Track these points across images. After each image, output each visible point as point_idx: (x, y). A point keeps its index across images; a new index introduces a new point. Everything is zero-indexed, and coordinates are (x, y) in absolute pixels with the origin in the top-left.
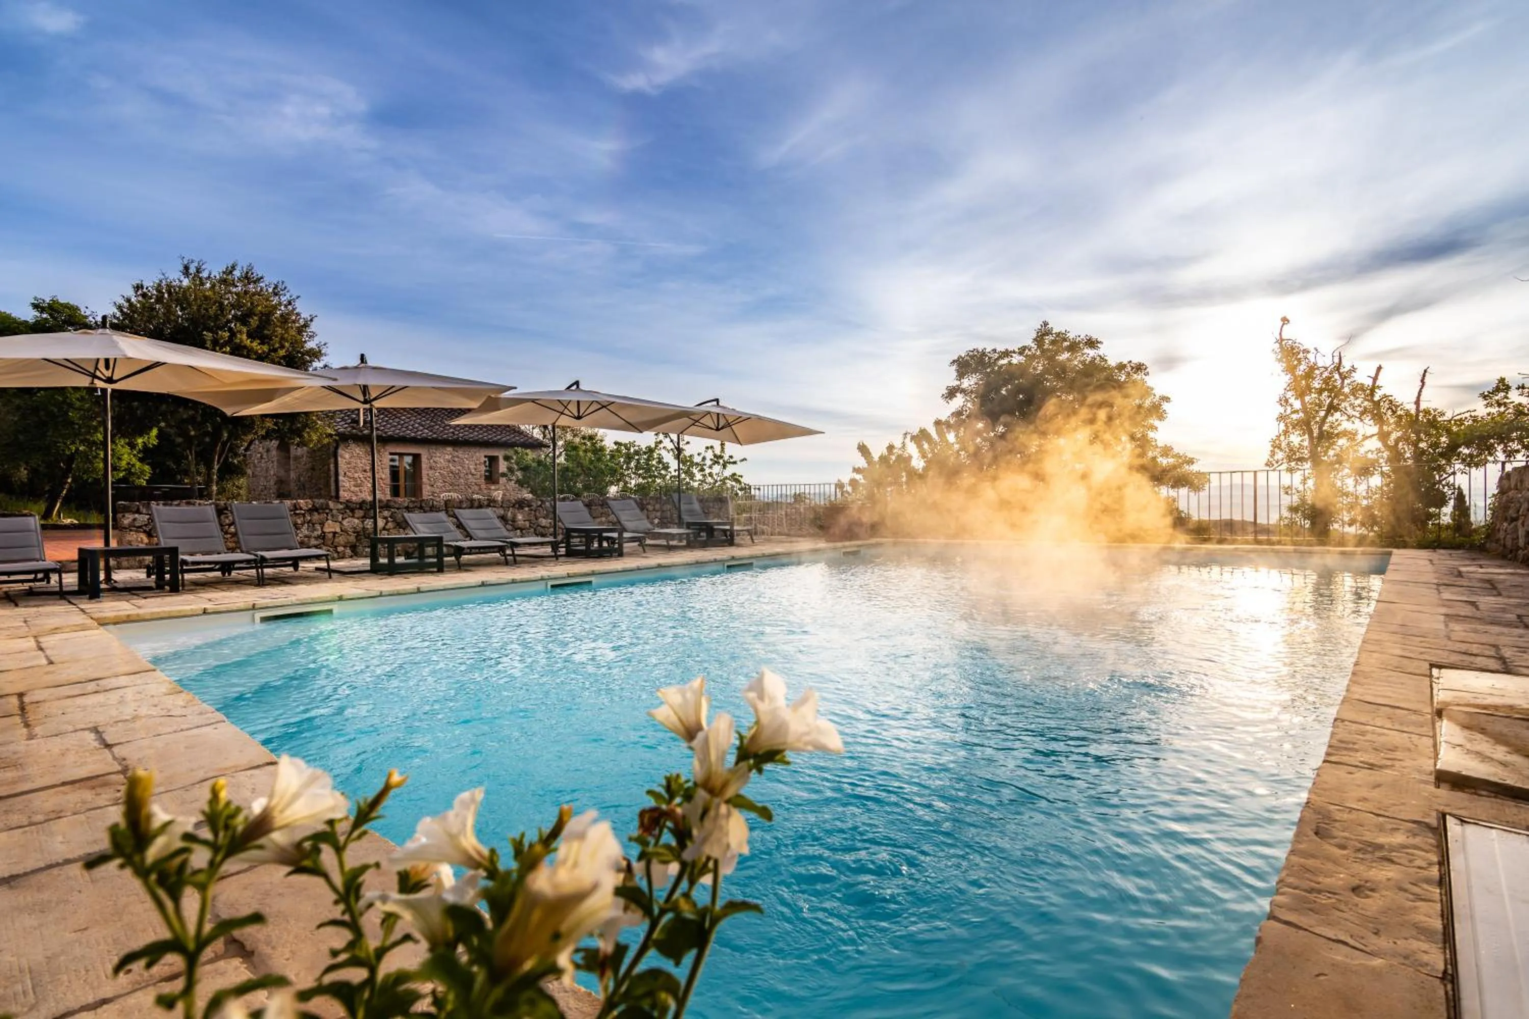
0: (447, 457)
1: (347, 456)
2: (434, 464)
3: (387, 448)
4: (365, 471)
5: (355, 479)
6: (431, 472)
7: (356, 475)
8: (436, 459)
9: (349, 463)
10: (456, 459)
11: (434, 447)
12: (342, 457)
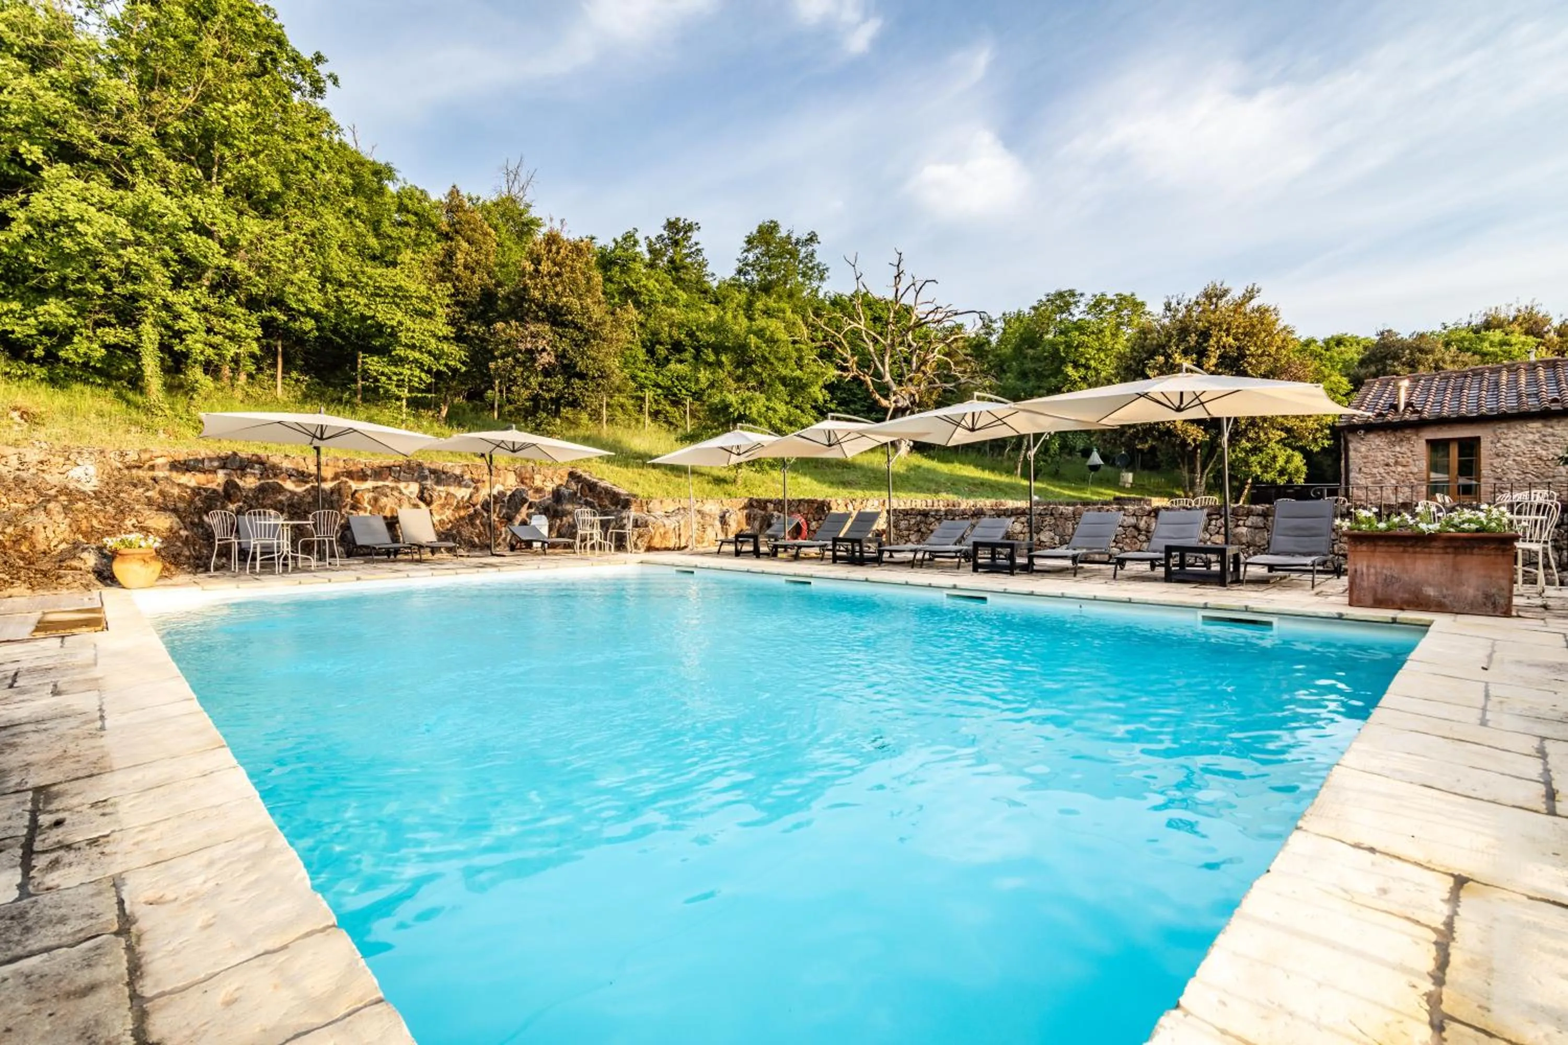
0: (1531, 437)
1: (1363, 449)
2: (1504, 450)
3: (1421, 434)
4: (1387, 465)
5: (1373, 475)
6: (1496, 462)
7: (1375, 471)
8: (1506, 442)
9: (1366, 457)
10: (1549, 439)
11: (1504, 425)
12: (1355, 450)
